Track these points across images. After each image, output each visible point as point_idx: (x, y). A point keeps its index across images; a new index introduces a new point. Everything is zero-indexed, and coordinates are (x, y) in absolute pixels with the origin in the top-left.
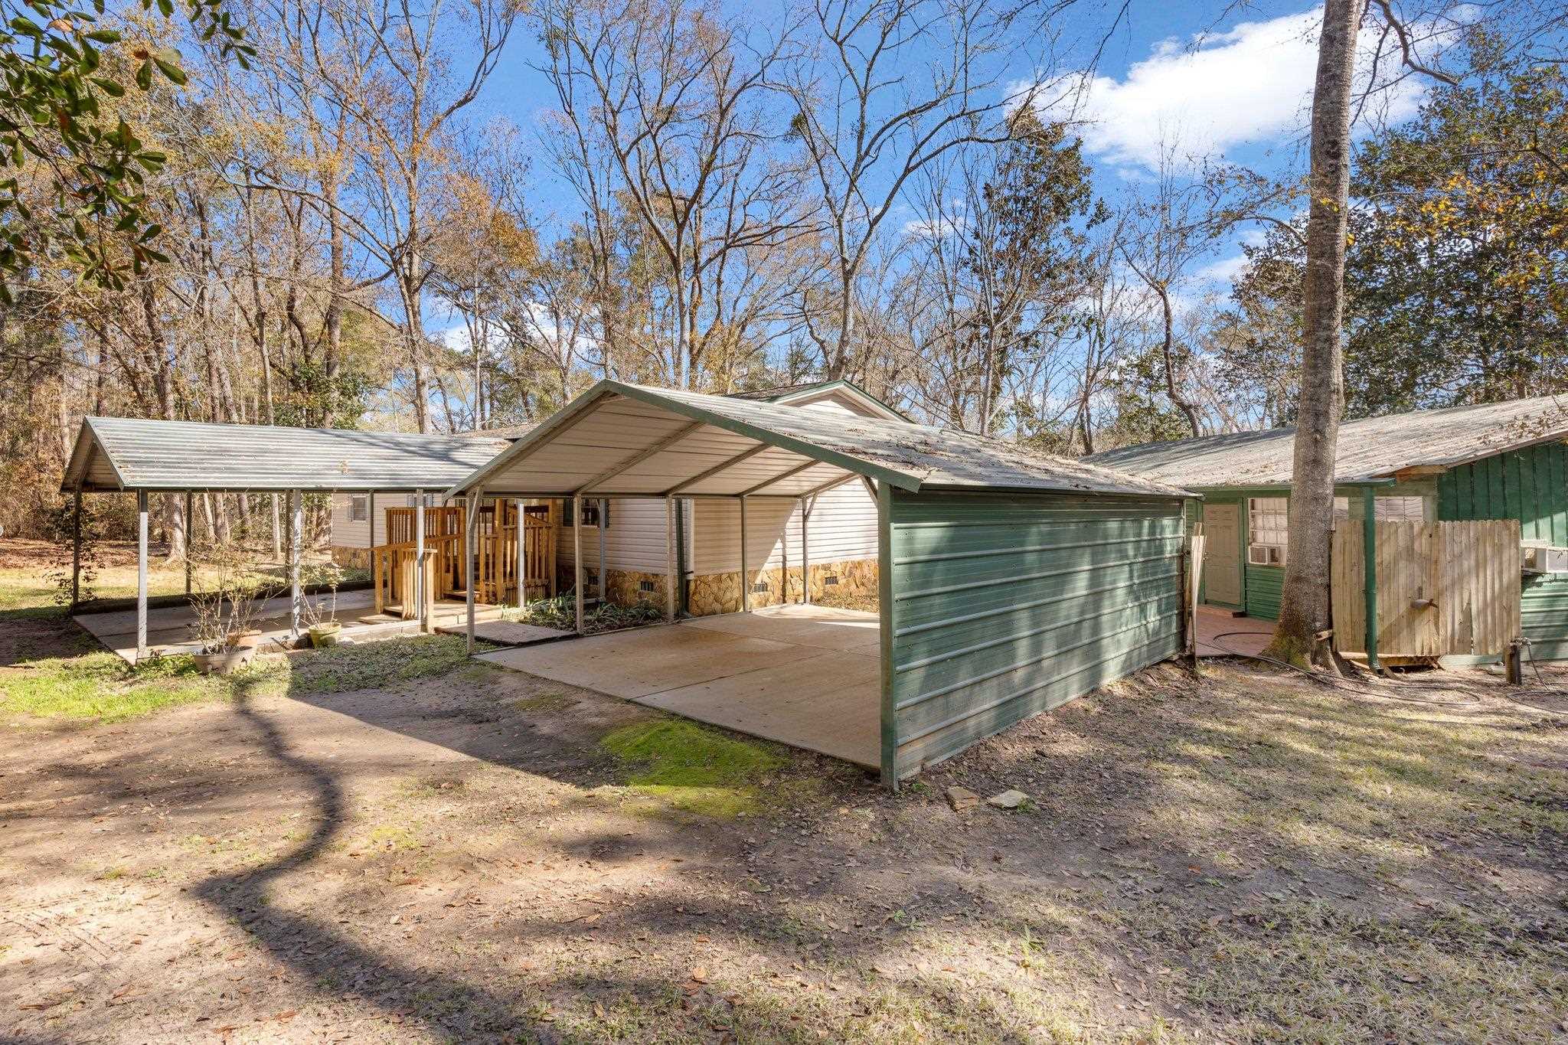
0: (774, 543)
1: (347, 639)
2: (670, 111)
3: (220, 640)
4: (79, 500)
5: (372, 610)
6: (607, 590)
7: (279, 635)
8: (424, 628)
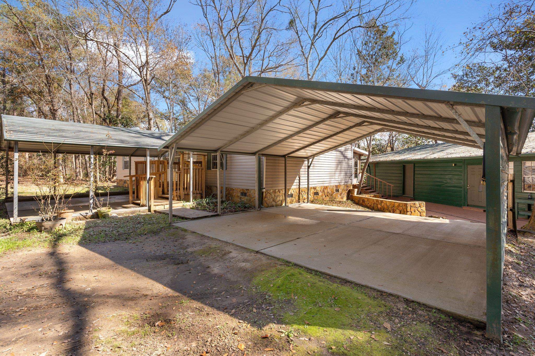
0: (296, 177)
1: (114, 215)
2: (244, 17)
3: (50, 215)
4: (8, 155)
5: (128, 203)
6: (226, 196)
7: (83, 212)
8: (149, 210)
